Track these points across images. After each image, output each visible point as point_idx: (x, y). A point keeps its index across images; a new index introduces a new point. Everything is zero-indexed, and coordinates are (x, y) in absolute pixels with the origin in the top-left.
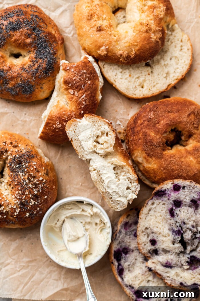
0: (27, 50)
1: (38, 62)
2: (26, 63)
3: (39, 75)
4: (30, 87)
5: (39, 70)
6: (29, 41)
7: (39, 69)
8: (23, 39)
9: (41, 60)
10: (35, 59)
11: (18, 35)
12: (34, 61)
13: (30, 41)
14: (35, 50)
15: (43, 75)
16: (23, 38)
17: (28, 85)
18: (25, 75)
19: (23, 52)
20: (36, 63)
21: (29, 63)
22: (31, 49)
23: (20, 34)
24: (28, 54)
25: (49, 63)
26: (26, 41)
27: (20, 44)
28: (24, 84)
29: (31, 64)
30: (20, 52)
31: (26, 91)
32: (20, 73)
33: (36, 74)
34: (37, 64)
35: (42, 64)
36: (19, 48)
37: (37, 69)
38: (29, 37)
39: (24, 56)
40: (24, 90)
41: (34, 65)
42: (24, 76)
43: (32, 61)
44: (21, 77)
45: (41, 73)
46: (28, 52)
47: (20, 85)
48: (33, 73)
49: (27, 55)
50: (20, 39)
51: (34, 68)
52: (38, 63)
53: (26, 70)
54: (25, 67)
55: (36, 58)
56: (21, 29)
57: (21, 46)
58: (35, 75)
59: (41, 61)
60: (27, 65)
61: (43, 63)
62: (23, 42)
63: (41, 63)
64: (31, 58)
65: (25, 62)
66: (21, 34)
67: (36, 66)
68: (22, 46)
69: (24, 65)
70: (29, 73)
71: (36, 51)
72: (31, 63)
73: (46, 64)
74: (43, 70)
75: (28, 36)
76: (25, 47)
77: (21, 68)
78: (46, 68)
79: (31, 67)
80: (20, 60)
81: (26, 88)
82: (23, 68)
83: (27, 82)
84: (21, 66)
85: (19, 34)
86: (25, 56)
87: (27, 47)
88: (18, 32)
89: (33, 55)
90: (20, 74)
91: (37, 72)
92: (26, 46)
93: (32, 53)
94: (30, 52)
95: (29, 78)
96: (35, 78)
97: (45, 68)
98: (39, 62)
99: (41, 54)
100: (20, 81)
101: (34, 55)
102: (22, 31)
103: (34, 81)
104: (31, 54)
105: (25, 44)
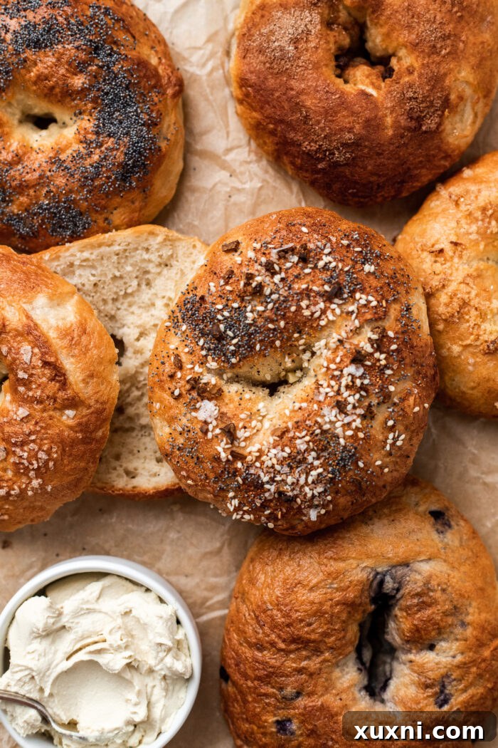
0: (72, 107)
1: (101, 146)
2: (68, 146)
3: (103, 185)
4: (74, 217)
5: (104, 169)
6: (81, 81)
7: (102, 166)
8: (63, 75)
9: (112, 139)
10: (94, 137)
11: (49, 64)
12: (91, 142)
13: (83, 83)
14: (95, 108)
15: (113, 183)
16: (62, 71)
17: (68, 210)
18: (61, 181)
19: (59, 113)
20: (95, 148)
21: (76, 146)
22: (85, 105)
23: (54, 60)
24: (74, 118)
25: (135, 151)
26: (70, 81)
27: (52, 88)
28: (57, 208)
29: (82, 149)
30: (51, 111)
31: (60, 227)
32: (48, 174)
33: (92, 180)
34: (98, 151)
35: (115, 153)
36: (50, 101)
37: (98, 166)
38: (81, 72)
39: (64, 123)
40: (54, 225)
41: (90, 154)
42: (57, 182)
43: (86, 143)
44: (48, 186)
45: (108, 178)
46: (75, 115)
47: (45, 209)
48: (86, 178)
49: (72, 122)
50: (52, 76)
51: (89, 161)
52: (103, 149)
53: (66, 167)
54: (63, 157)
55: (97, 133)
56: (60, 47)
57: (56, 95)
58: (89, 182)
59: (110, 143)
60: (69, 151)
61: (117, 149)
62: (60, 83)
63: (112, 150)
64: (82, 132)
65: (64, 142)
66: (58, 60)
67: (96, 157)
68: (59, 95)
69: (61, 150)
70: (72, 175)
71: (99, 112)
72: (81, 147)
73: (126, 154)
74: (115, 168)
75: (77, 67)
76: (68, 99)
77: (51, 158)
78: (123, 166)
79: (82, 158)
80: (50, 136)
81: (62, 219)
82: (54, 161)
83: (65, 202)
84: (52, 155)
85: (51, 60)
86: (64, 125)
87: (73, 100)
88: (50, 54)
89: (88, 123)
90: (48, 178)
91: (98, 174)
92: (70, 95)
93: (86, 118)
94: (80, 113)
95: (71, 191)
96: (89, 192)
97: (120, 165)
98: (105, 146)
99: (112, 123)
100: (46, 197)
101: (92, 125)
102: (61, 51)
103: (86, 199)
104: (83, 119)
105: (67, 92)
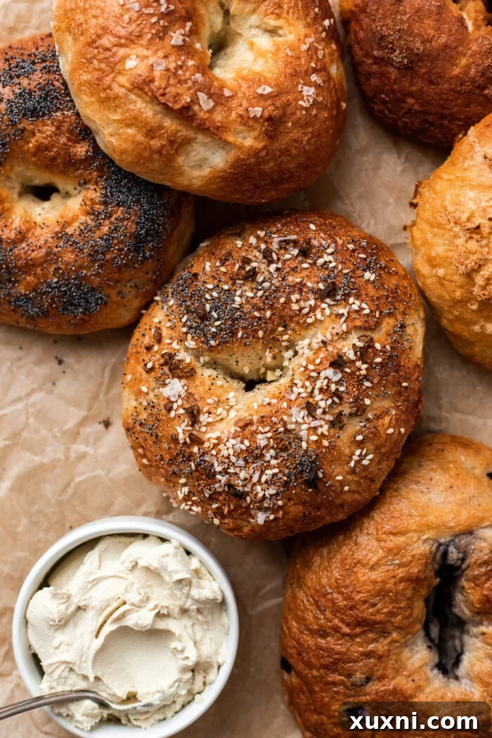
0: (76, 177)
1: (111, 217)
2: (74, 219)
3: (116, 258)
4: (85, 294)
5: (115, 241)
6: (84, 149)
7: (113, 238)
8: (64, 144)
9: (121, 208)
10: (102, 207)
11: (49, 133)
12: (100, 213)
13: (87, 151)
14: (101, 177)
15: (126, 255)
16: (63, 140)
17: (78, 287)
18: (69, 257)
19: (60, 182)
20: (104, 219)
21: (83, 219)
22: (90, 174)
23: (53, 129)
24: (79, 188)
25: (147, 220)
26: (72, 150)
27: (54, 159)
28: (67, 285)
29: (89, 222)
30: (52, 181)
31: (72, 305)
32: (55, 250)
33: (103, 254)
34: (107, 222)
35: (125, 223)
36: (52, 172)
37: (108, 239)
38: (83, 139)
39: (67, 193)
40: (65, 303)
41: (99, 226)
42: (66, 259)
43: (94, 214)
44: (56, 263)
45: (120, 250)
46: (80, 184)
47: (55, 288)
48: (97, 252)
49: (76, 192)
50: (53, 146)
51: (98, 234)
52: (113, 219)
53: (74, 242)
54: (70, 230)
55: (105, 203)
56: (58, 114)
57: (58, 166)
58: (100, 256)
59: (120, 212)
60: (76, 224)
61: (128, 219)
62: (62, 153)
63: (122, 220)
64: (89, 203)
65: (70, 215)
66: (58, 128)
67: (105, 229)
68: (61, 165)
69: (67, 224)
70: (81, 250)
71: (106, 180)
72: (89, 220)
73: (137, 223)
74: (126, 239)
75: (80, 134)
76: (71, 169)
77: (57, 233)
78: (136, 236)
79: (90, 230)
80: (53, 208)
81: (73, 297)
82: (61, 235)
83: (75, 279)
84: (57, 229)
85: (50, 129)
86: (67, 195)
87: (78, 170)
88: (49, 122)
89: (94, 193)
90: (55, 255)
91: (109, 247)
92: (74, 165)
93: (92, 187)
94: (85, 183)
95: (81, 267)
96: (101, 266)
97: (132, 235)
98: (115, 216)
99: (120, 192)
100: (54, 275)
101: (98, 194)
102: (61, 118)
103: (98, 275)
104: (88, 189)
105: (70, 161)
